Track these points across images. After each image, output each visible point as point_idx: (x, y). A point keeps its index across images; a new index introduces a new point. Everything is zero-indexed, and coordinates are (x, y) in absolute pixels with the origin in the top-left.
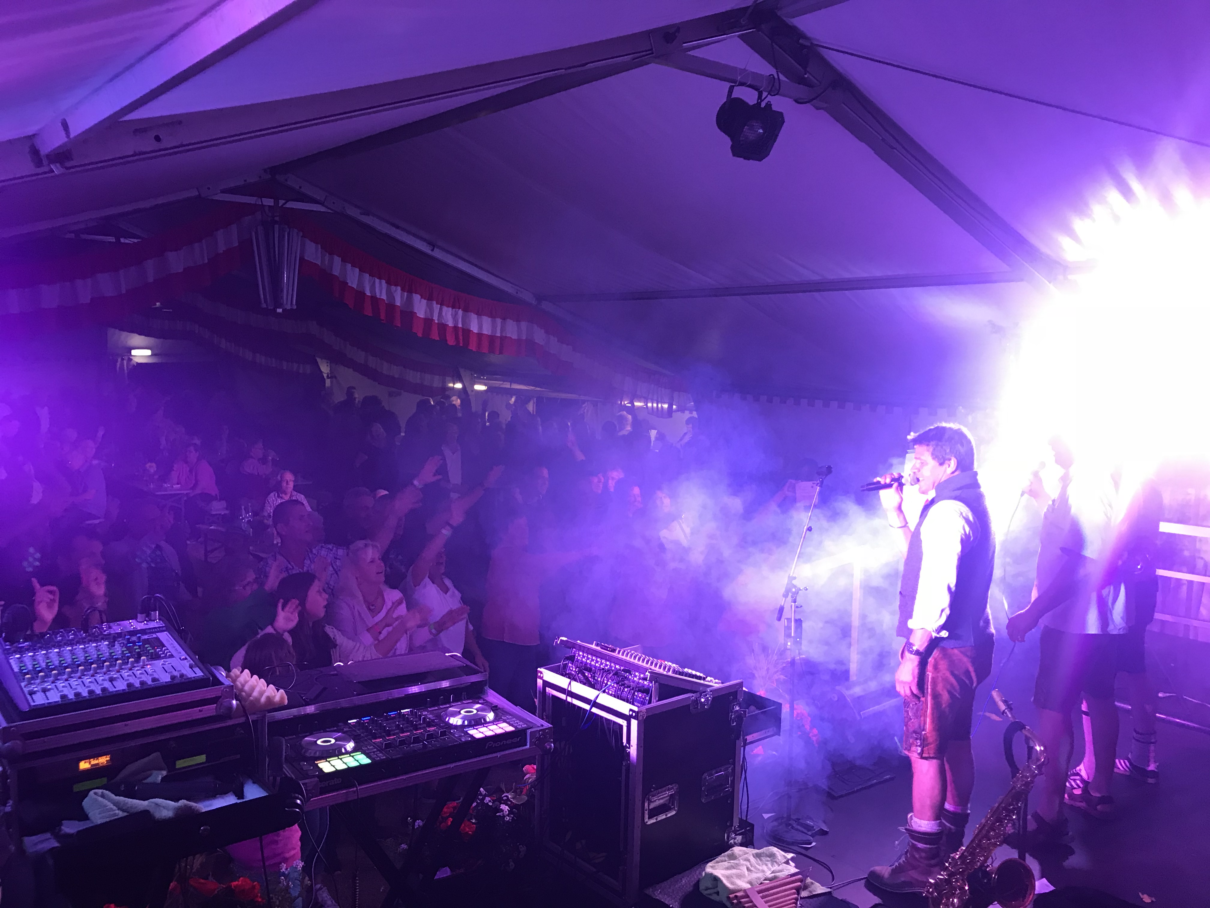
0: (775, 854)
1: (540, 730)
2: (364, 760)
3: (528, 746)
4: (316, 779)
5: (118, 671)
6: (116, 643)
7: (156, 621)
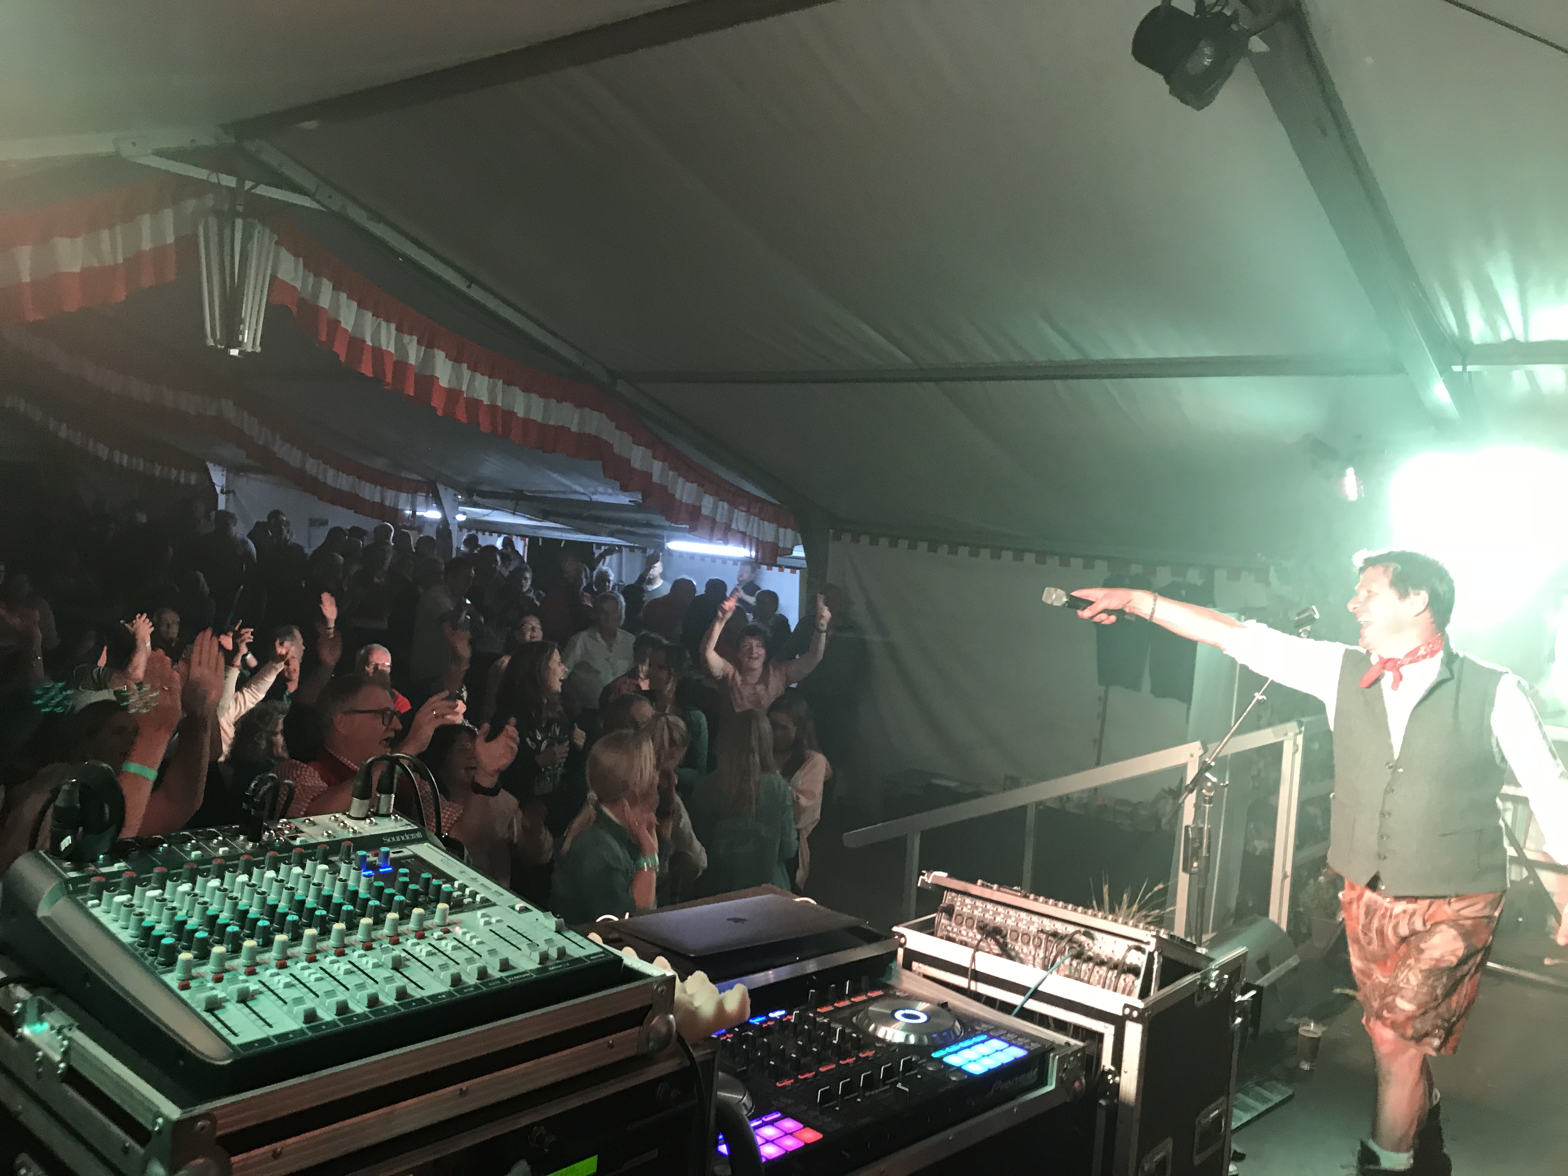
1: (1071, 1054)
5: (396, 942)
6: (343, 866)
7: (393, 817)
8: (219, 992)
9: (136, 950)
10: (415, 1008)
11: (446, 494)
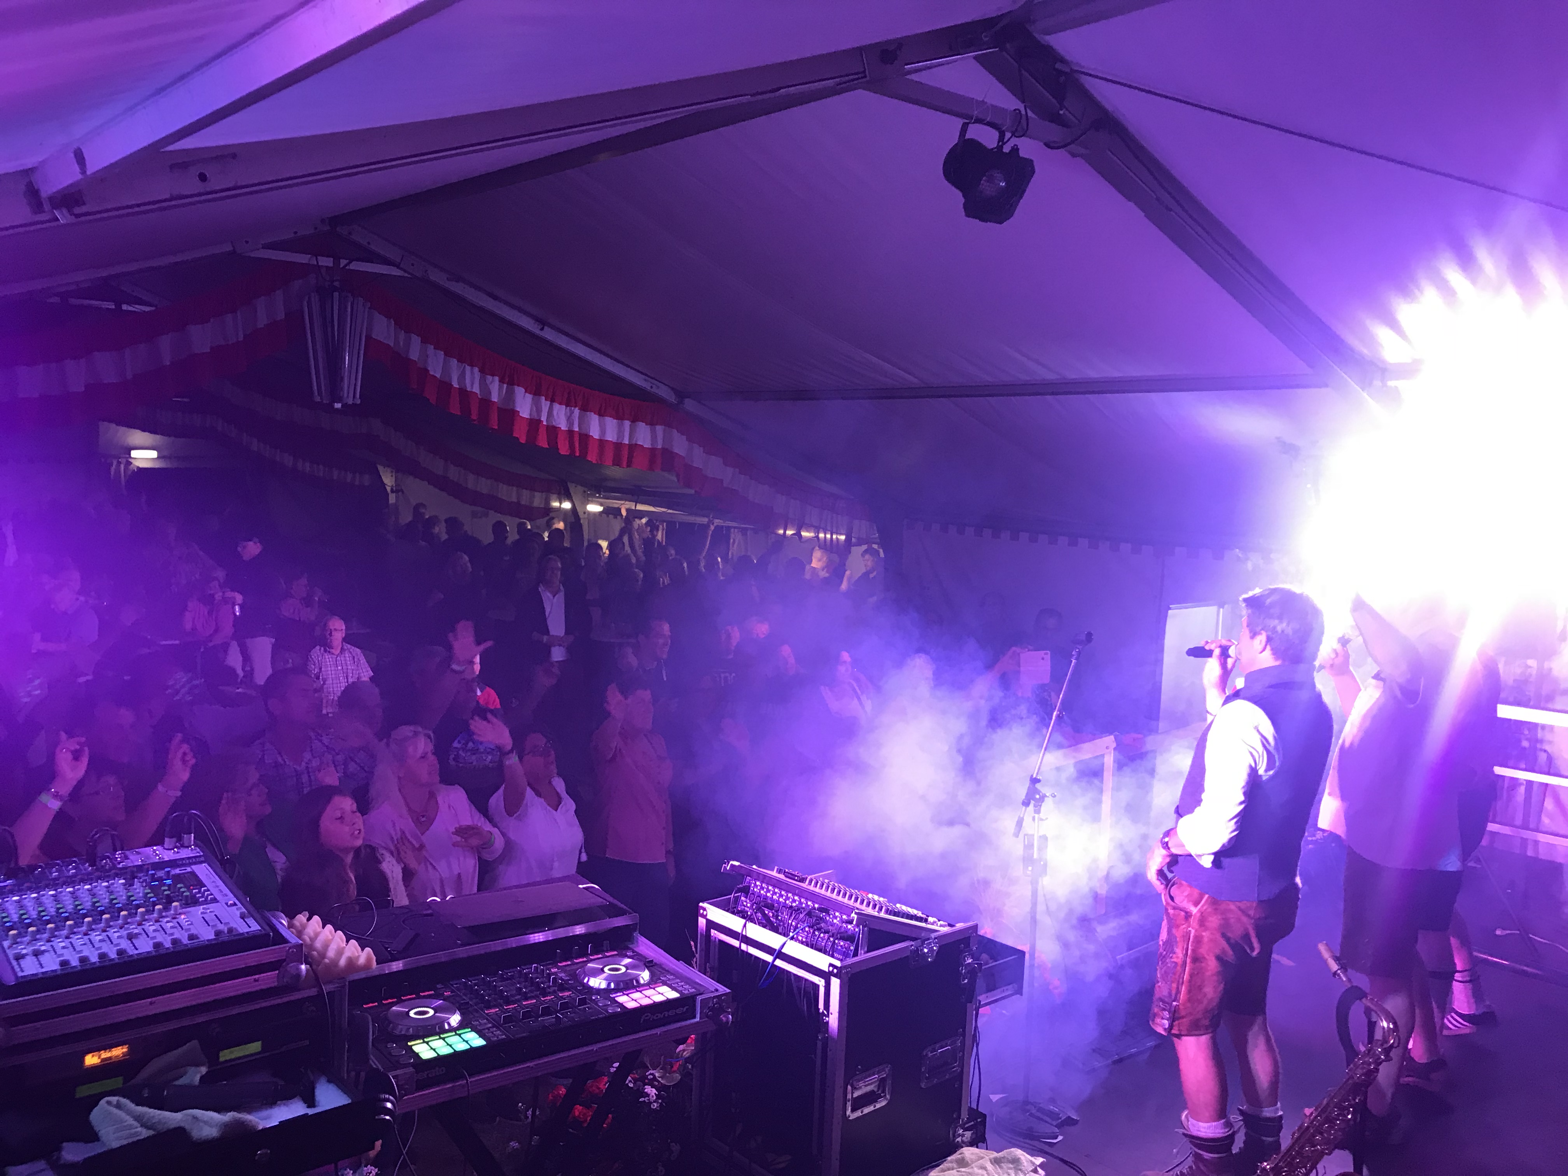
0: (1019, 1158)
1: (714, 997)
2: (477, 1041)
3: (697, 1019)
4: (412, 1069)
5: (140, 924)
6: (135, 881)
7: (190, 848)
8: (26, 951)
10: (126, 959)
11: (575, 488)
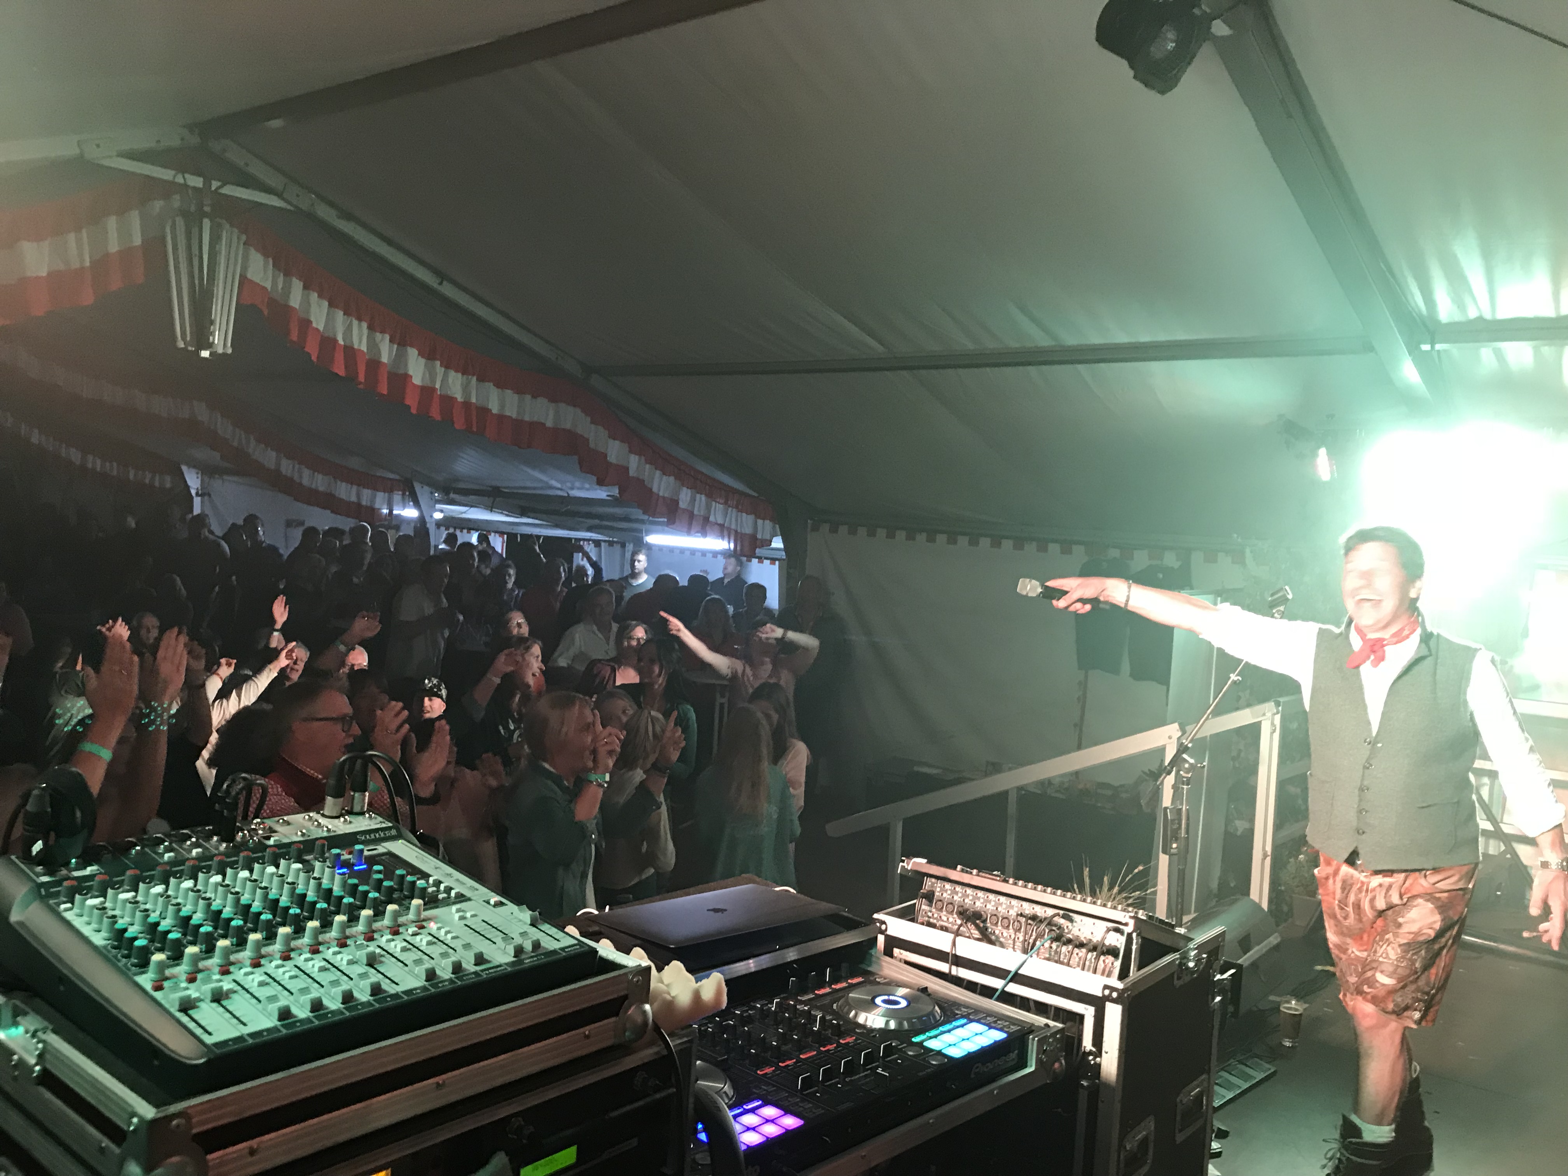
1: (1050, 1036)
3: (1032, 1068)
5: (370, 938)
6: (317, 865)
7: (367, 815)
8: (193, 992)
9: (109, 951)
10: (390, 1003)
11: (422, 492)
